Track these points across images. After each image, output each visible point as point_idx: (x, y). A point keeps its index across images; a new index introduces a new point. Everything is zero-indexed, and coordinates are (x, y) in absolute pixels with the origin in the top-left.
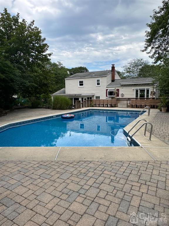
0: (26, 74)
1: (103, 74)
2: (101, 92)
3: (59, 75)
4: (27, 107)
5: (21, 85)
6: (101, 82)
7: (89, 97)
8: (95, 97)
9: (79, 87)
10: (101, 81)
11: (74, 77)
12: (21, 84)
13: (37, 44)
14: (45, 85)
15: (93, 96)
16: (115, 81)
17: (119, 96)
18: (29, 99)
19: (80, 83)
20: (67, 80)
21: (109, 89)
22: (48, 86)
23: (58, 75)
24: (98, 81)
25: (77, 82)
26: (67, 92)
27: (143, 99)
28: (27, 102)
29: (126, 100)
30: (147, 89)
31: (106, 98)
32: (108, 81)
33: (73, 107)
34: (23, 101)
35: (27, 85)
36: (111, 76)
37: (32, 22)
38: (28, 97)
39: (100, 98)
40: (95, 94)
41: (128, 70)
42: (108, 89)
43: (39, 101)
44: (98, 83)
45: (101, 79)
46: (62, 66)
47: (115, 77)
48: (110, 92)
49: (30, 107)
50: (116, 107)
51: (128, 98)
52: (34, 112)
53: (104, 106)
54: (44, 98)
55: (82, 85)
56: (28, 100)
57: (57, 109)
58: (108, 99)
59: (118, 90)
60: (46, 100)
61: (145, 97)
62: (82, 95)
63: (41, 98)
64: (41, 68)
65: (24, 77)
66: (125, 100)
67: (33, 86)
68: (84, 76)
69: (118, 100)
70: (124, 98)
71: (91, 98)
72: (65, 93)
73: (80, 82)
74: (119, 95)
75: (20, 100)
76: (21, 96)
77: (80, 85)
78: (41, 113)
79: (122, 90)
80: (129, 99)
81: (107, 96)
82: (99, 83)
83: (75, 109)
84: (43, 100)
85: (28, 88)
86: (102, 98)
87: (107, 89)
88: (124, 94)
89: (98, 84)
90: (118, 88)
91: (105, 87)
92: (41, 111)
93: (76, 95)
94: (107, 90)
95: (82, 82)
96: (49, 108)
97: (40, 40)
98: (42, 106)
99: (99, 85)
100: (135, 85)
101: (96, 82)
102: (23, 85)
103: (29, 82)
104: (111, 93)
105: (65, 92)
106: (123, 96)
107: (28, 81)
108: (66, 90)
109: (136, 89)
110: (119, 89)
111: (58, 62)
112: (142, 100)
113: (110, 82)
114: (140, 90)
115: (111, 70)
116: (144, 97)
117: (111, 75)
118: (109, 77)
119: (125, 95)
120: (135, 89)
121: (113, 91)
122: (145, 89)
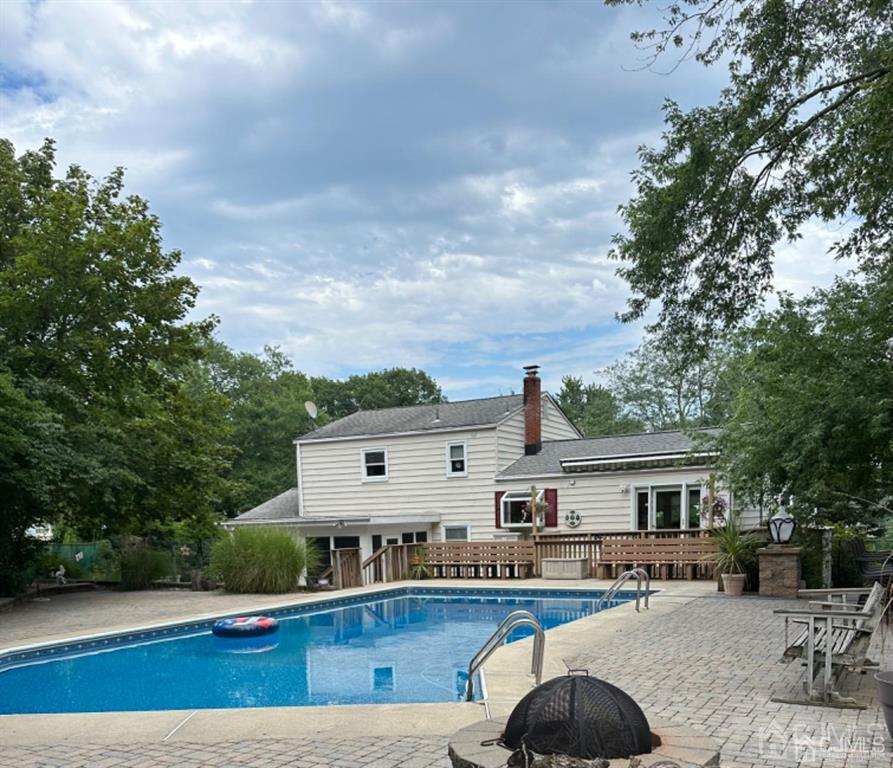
0: (89, 429)
1: (480, 417)
2: (471, 503)
3: (273, 417)
4: (99, 583)
5: (63, 480)
6: (471, 456)
7: (414, 531)
8: (443, 531)
9: (364, 483)
10: (472, 449)
11: (338, 429)
12: (65, 473)
13: (144, 281)
14: (185, 476)
15: (435, 526)
16: (543, 450)
17: (555, 525)
18: (114, 547)
19: (367, 461)
20: (304, 448)
21: (510, 489)
22: (198, 483)
23: (265, 419)
24: (456, 449)
25: (355, 456)
26: (308, 509)
27: (669, 535)
28: (104, 562)
29: (585, 543)
30: (688, 486)
31: (495, 536)
32: (501, 448)
33: (323, 582)
34: (80, 556)
35: (91, 479)
36: (523, 425)
37: (111, 180)
38: (106, 534)
39: (466, 537)
40: (444, 518)
41: (632, 386)
42: (504, 493)
43: (167, 554)
44: (454, 463)
45: (472, 442)
46: (287, 369)
47: (543, 428)
48: (512, 503)
49: (115, 584)
50: (534, 577)
51: (592, 535)
52: (128, 604)
53: (477, 572)
54: (192, 542)
55: (380, 471)
56: (109, 549)
57: (246, 592)
58: (504, 539)
59: (551, 496)
60: (200, 551)
61: (683, 527)
62: (372, 522)
63: (178, 540)
64: (165, 396)
65: (77, 443)
66: (580, 543)
67: (125, 483)
68: (391, 425)
69: (546, 544)
70: (581, 535)
71: (422, 536)
72: (297, 513)
73: (370, 457)
74: (560, 521)
75: (66, 551)
76: (70, 530)
77: (369, 474)
78: (162, 610)
79: (572, 492)
80: (597, 538)
81: (498, 526)
82: (462, 462)
83: (330, 590)
84: (185, 550)
85: (97, 491)
86: (476, 537)
87: (500, 488)
88: (581, 513)
89: (457, 466)
90: (551, 486)
91: (492, 482)
92: (163, 602)
93: (341, 522)
94: (499, 495)
95: (379, 456)
96: (205, 587)
97: (153, 260)
98: (182, 580)
99: (462, 469)
100: (631, 467)
101: (448, 460)
102: (73, 481)
103: (105, 464)
104: (517, 511)
105: (297, 506)
106: (577, 523)
107: (101, 457)
108: (301, 498)
109: (637, 489)
110: (555, 491)
111: (268, 350)
112: (667, 541)
113: (518, 457)
114: (658, 494)
115: (522, 393)
116: (678, 526)
117: (522, 419)
118: (512, 432)
119: (584, 521)
120: (632, 491)
121: (524, 503)
122: (680, 486)
